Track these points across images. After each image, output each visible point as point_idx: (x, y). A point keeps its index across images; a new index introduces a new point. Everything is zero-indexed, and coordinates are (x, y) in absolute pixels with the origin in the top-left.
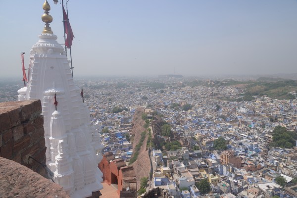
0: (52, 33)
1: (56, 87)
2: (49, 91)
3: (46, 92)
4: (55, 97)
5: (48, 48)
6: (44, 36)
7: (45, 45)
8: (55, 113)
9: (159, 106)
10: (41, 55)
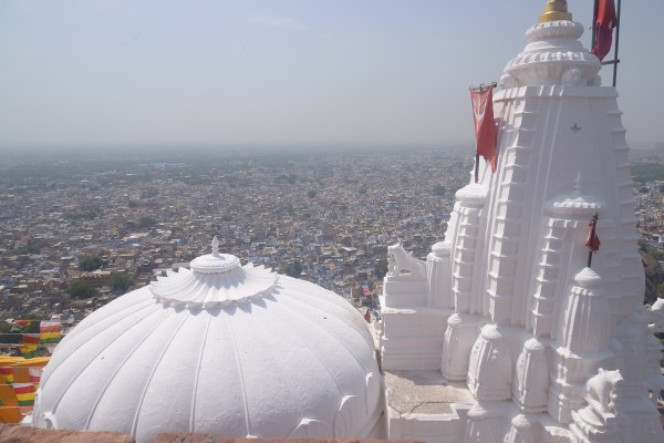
0: (569, 17)
1: (585, 192)
2: (569, 203)
3: (556, 204)
4: (594, 225)
5: (565, 65)
6: (552, 28)
7: (545, 57)
8: (586, 274)
9: (654, 228)
10: (546, 90)
